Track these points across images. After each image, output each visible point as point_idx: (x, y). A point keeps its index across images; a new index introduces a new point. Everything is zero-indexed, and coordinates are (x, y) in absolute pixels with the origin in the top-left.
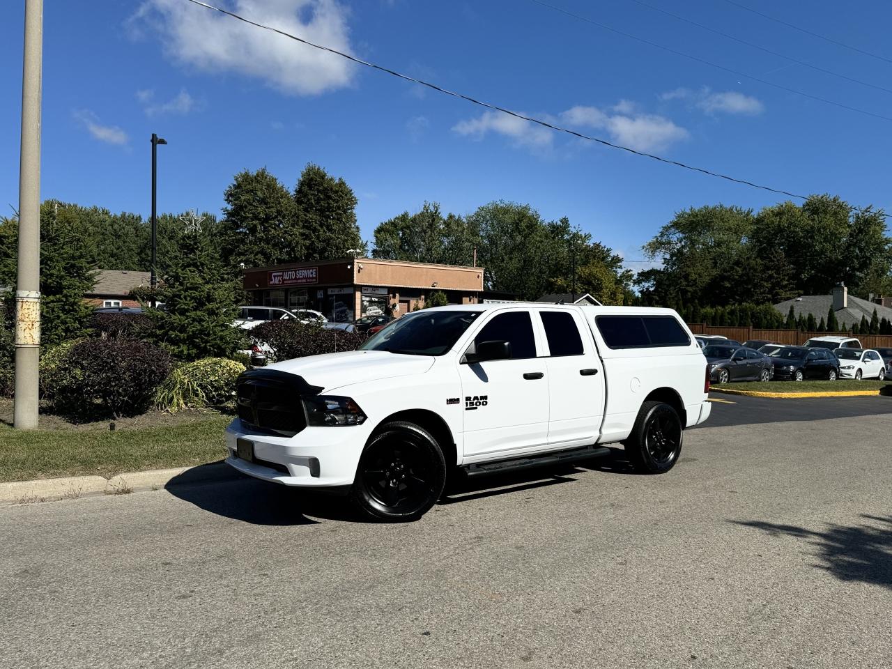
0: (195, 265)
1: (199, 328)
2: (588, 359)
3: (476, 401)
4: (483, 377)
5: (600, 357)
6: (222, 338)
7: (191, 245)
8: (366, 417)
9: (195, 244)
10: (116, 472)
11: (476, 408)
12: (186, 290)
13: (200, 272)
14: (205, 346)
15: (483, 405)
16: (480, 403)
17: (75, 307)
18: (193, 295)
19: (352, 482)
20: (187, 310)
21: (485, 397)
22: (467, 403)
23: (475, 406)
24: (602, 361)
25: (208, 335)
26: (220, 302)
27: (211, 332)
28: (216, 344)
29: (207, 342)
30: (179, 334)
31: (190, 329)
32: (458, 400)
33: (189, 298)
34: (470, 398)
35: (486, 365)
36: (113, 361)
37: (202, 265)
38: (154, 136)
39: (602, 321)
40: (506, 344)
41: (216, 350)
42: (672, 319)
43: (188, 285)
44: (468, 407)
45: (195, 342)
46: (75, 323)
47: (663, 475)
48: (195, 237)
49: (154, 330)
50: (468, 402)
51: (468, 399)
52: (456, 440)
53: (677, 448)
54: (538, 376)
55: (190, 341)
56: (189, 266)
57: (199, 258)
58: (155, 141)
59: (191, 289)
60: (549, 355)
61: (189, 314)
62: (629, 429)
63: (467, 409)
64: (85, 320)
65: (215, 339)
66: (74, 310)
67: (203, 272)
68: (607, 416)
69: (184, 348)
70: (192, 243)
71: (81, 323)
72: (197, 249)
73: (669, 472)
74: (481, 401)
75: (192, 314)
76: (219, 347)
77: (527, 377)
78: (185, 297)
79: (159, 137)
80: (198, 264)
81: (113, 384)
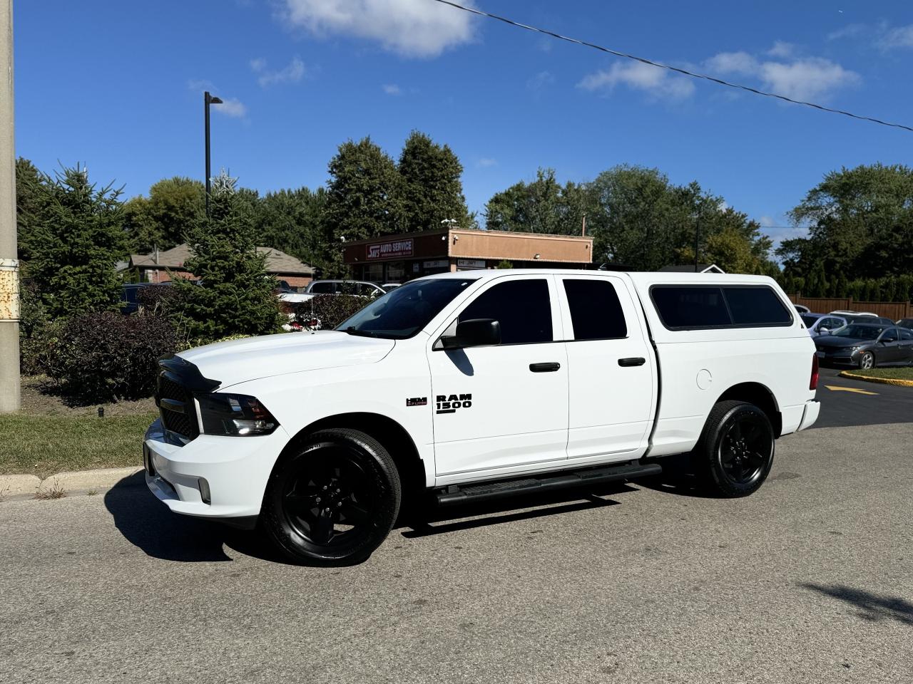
0: (224, 231)
1: (225, 301)
2: (634, 344)
3: (453, 401)
4: (466, 368)
5: (652, 342)
6: (253, 313)
7: (221, 209)
8: (277, 424)
9: (226, 208)
10: (56, 471)
11: (454, 411)
12: (213, 259)
13: (232, 239)
14: (234, 322)
15: (464, 406)
16: (459, 404)
17: (103, 279)
18: (222, 265)
19: (258, 512)
20: (215, 282)
21: (469, 396)
22: (439, 405)
23: (451, 408)
24: (655, 347)
25: (236, 309)
26: (251, 272)
27: (238, 306)
28: (246, 319)
29: (235, 317)
30: (205, 308)
31: (218, 302)
32: (425, 399)
33: (217, 269)
34: (444, 397)
35: (471, 353)
36: (104, 338)
37: (233, 230)
38: (207, 94)
39: (658, 293)
40: (495, 323)
41: (246, 326)
42: (768, 290)
43: (214, 253)
44: (441, 409)
45: (223, 317)
46: (104, 295)
47: (742, 500)
48: (226, 200)
49: (182, 304)
50: (441, 403)
51: (440, 398)
52: (422, 455)
53: (764, 463)
54: (553, 367)
55: (216, 316)
56: (218, 232)
57: (229, 224)
58: (209, 100)
59: (220, 258)
60: (573, 339)
61: (216, 286)
62: (696, 438)
63: (438, 412)
64: (115, 293)
65: (244, 314)
66: (102, 282)
67: (234, 239)
68: (659, 421)
69: (210, 323)
70: (222, 207)
71: (110, 296)
72: (228, 213)
73: (753, 495)
74: (462, 402)
75: (221, 286)
76: (249, 323)
77: (534, 368)
78: (213, 268)
79: (213, 95)
80: (228, 230)
81: (106, 364)
